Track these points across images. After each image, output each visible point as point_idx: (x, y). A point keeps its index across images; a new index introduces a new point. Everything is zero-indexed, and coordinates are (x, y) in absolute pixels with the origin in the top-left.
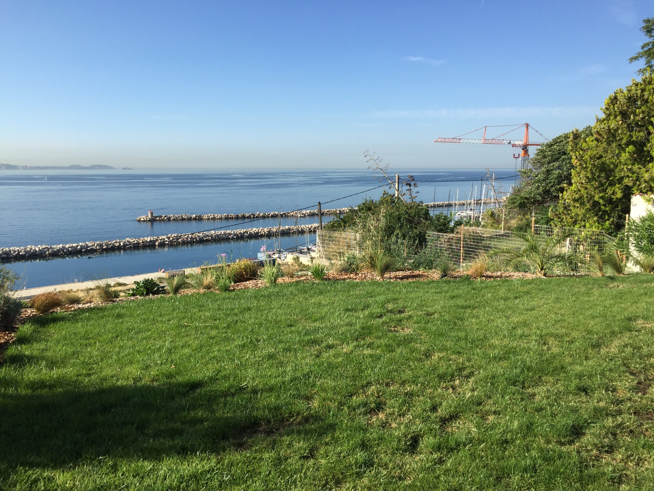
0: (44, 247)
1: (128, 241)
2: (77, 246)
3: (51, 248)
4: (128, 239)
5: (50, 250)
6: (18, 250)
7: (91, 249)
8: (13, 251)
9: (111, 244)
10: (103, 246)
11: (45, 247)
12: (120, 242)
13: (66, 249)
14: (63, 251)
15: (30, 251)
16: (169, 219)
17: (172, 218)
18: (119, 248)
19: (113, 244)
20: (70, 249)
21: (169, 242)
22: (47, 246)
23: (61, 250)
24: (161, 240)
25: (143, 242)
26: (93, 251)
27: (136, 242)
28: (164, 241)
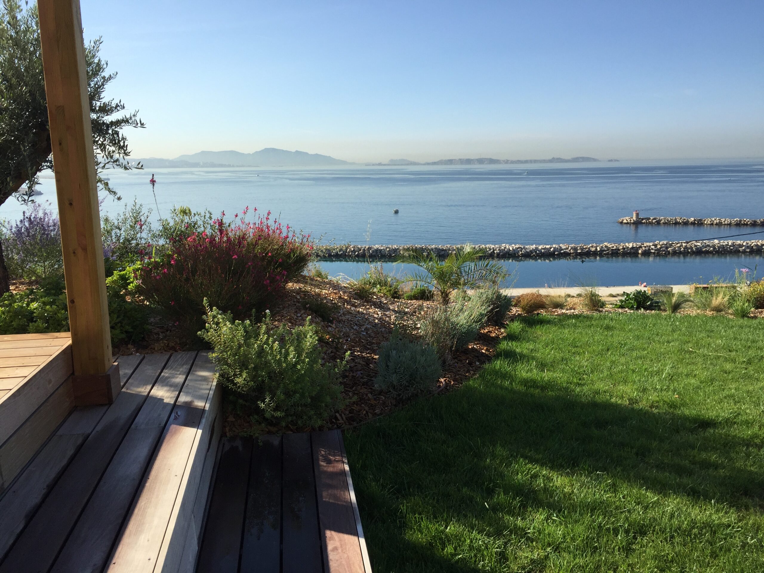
0: (517, 247)
1: (606, 247)
2: (551, 248)
3: (524, 248)
4: (606, 244)
5: (523, 250)
6: (493, 248)
7: (564, 252)
8: (489, 248)
9: (586, 248)
10: (577, 250)
11: (519, 246)
12: (597, 246)
13: (539, 251)
14: (536, 252)
15: (505, 250)
16: (658, 223)
17: (663, 221)
18: (595, 254)
19: (589, 248)
20: (543, 251)
21: (655, 250)
22: (521, 246)
23: (534, 251)
24: (645, 247)
25: (624, 249)
26: (566, 255)
27: (615, 248)
28: (649, 249)
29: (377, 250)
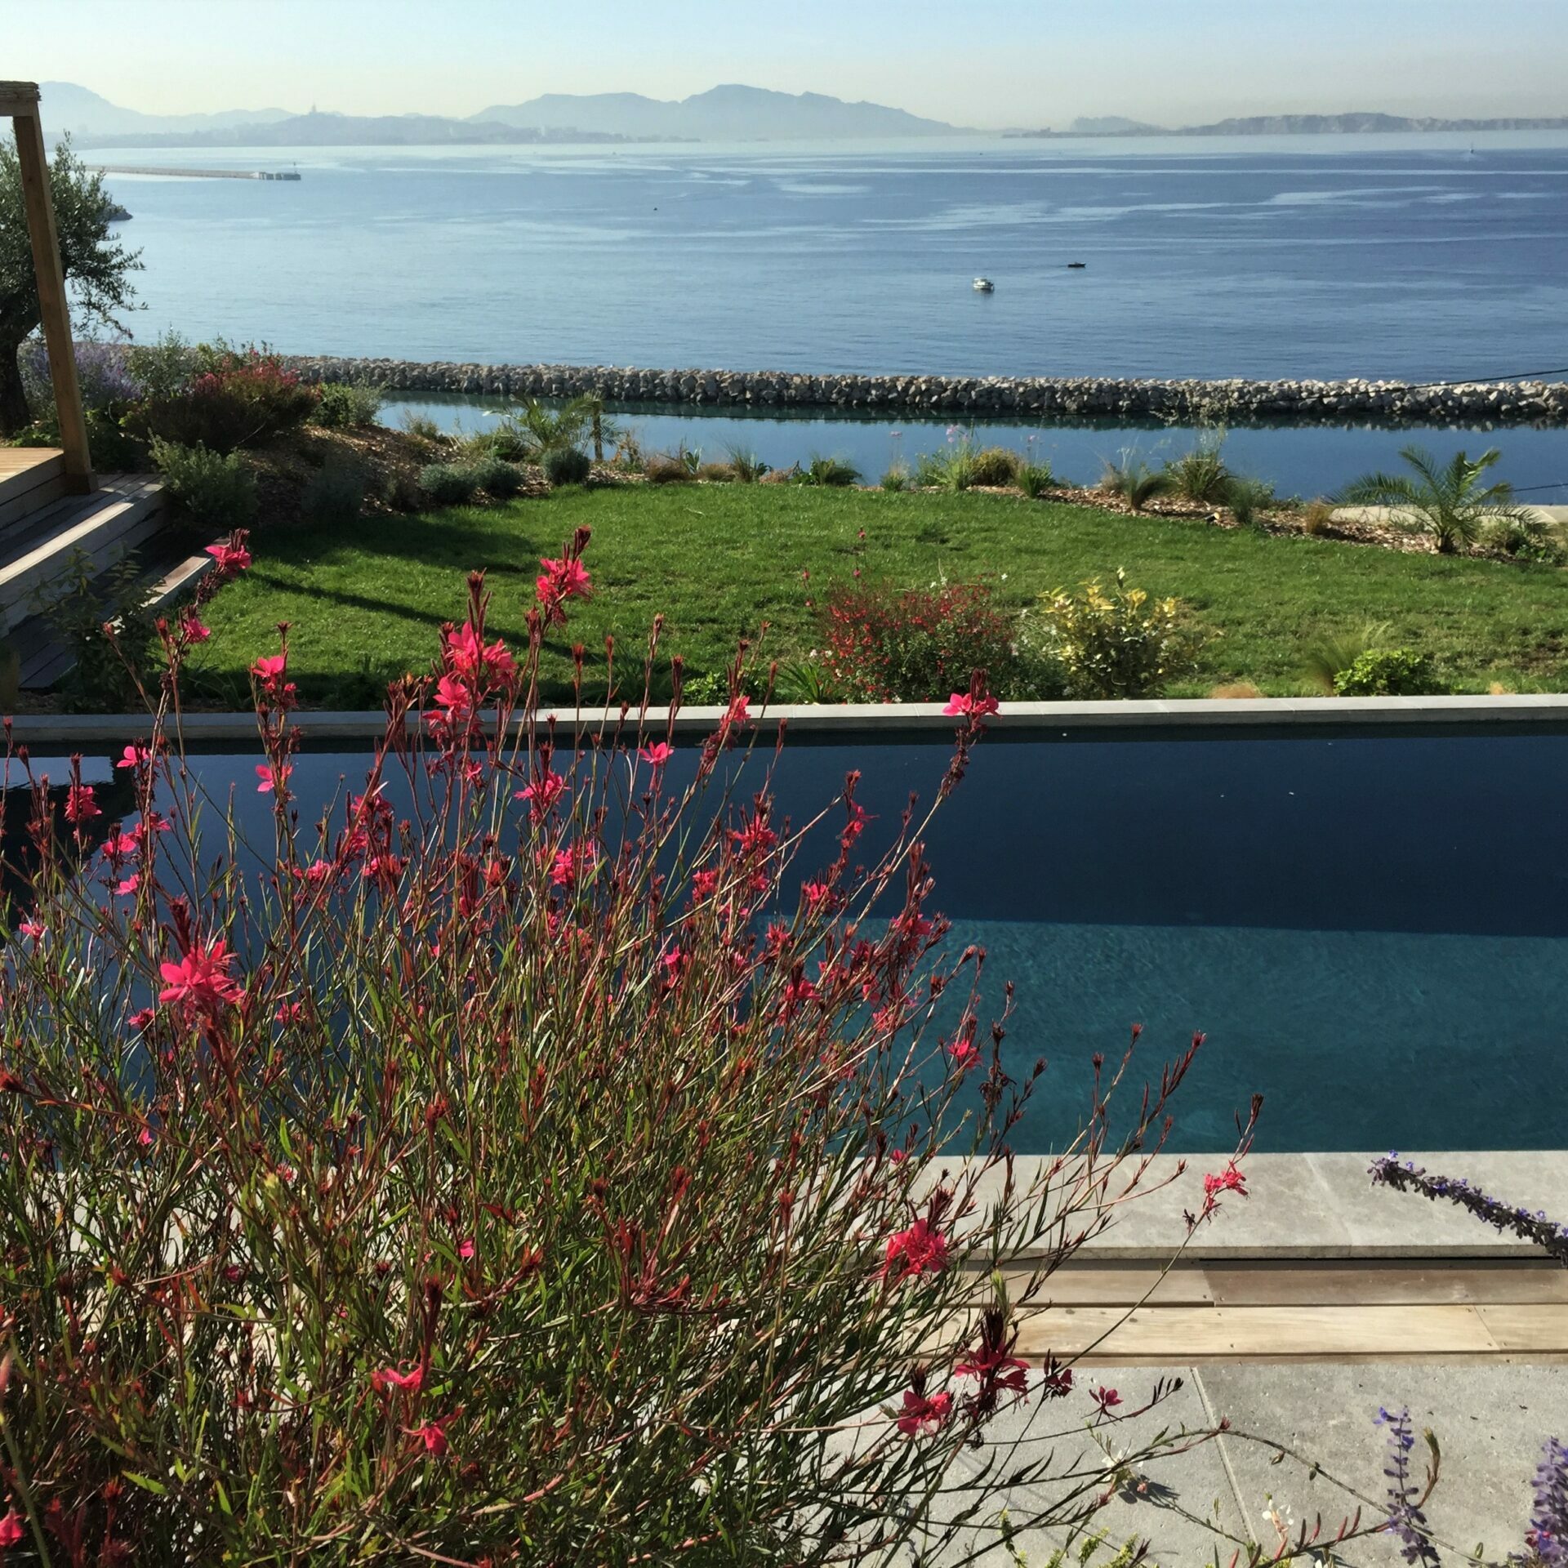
0: (1390, 387)
2: (1489, 392)
3: (1412, 390)
5: (1408, 397)
6: (1321, 389)
7: (1529, 405)
8: (1308, 391)
11: (1397, 385)
13: (1453, 399)
14: (1444, 403)
15: (1352, 395)
20: (1465, 400)
22: (1403, 385)
23: (1437, 401)
26: (1531, 413)
29: (991, 391)
